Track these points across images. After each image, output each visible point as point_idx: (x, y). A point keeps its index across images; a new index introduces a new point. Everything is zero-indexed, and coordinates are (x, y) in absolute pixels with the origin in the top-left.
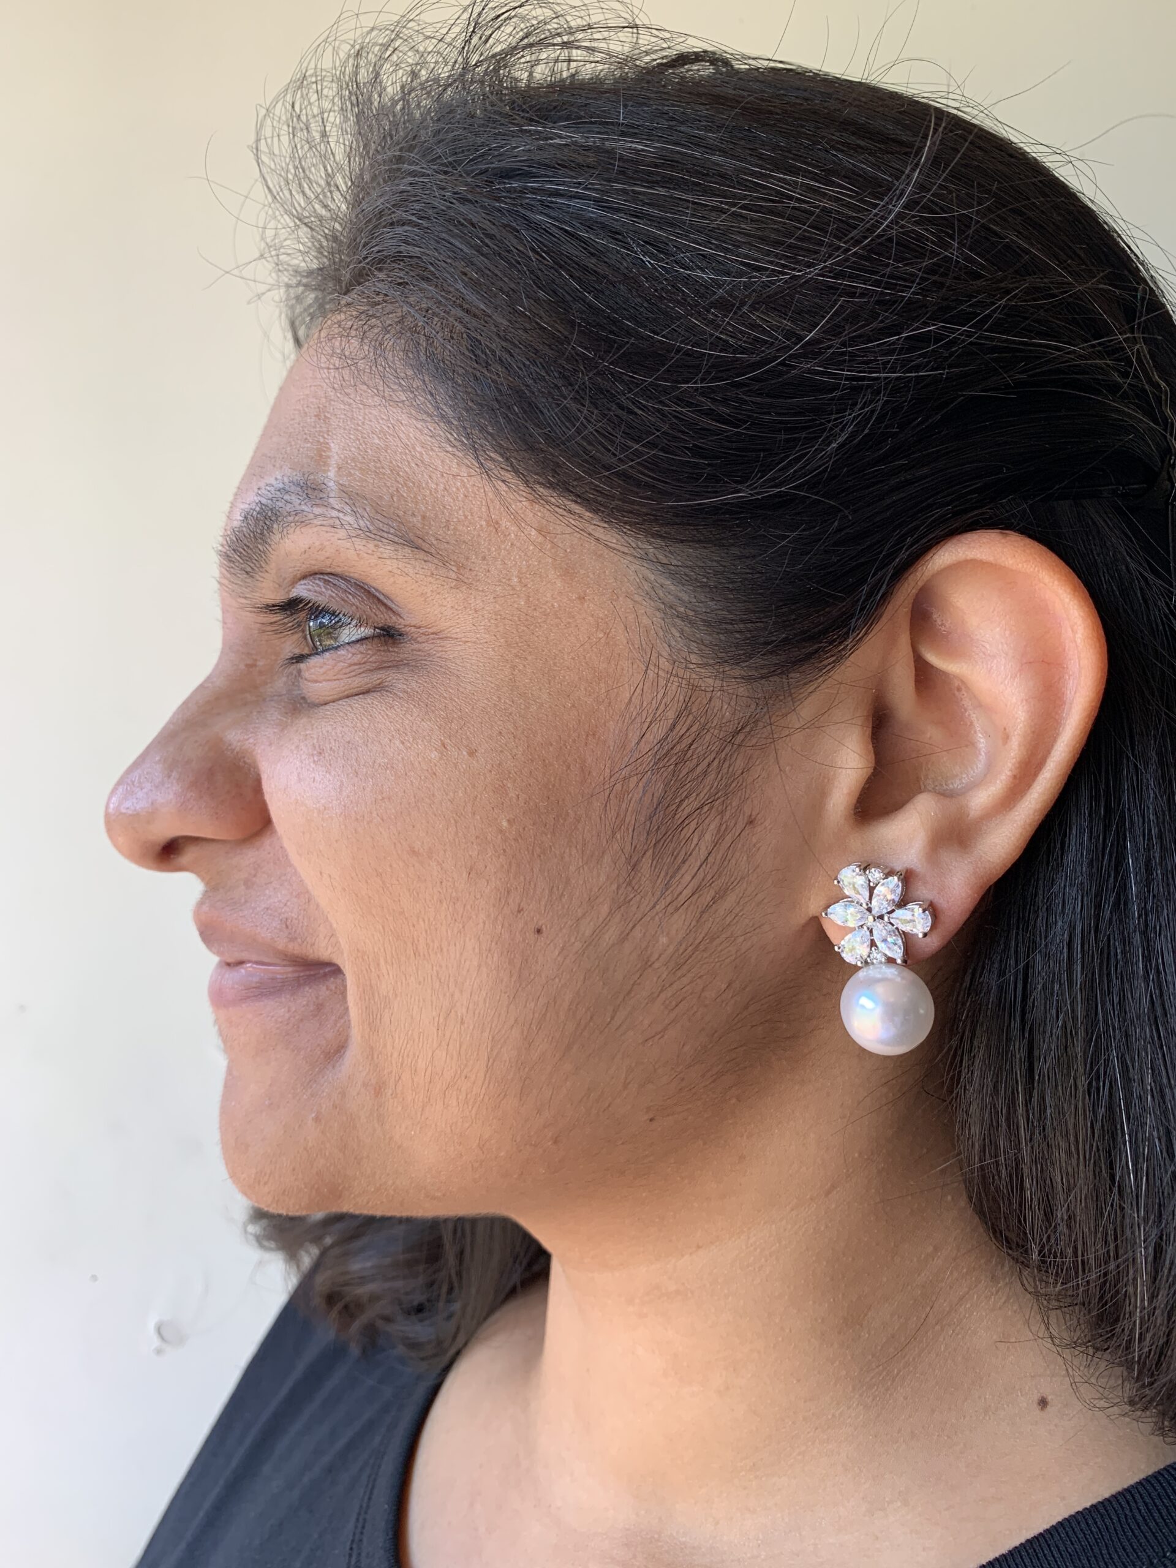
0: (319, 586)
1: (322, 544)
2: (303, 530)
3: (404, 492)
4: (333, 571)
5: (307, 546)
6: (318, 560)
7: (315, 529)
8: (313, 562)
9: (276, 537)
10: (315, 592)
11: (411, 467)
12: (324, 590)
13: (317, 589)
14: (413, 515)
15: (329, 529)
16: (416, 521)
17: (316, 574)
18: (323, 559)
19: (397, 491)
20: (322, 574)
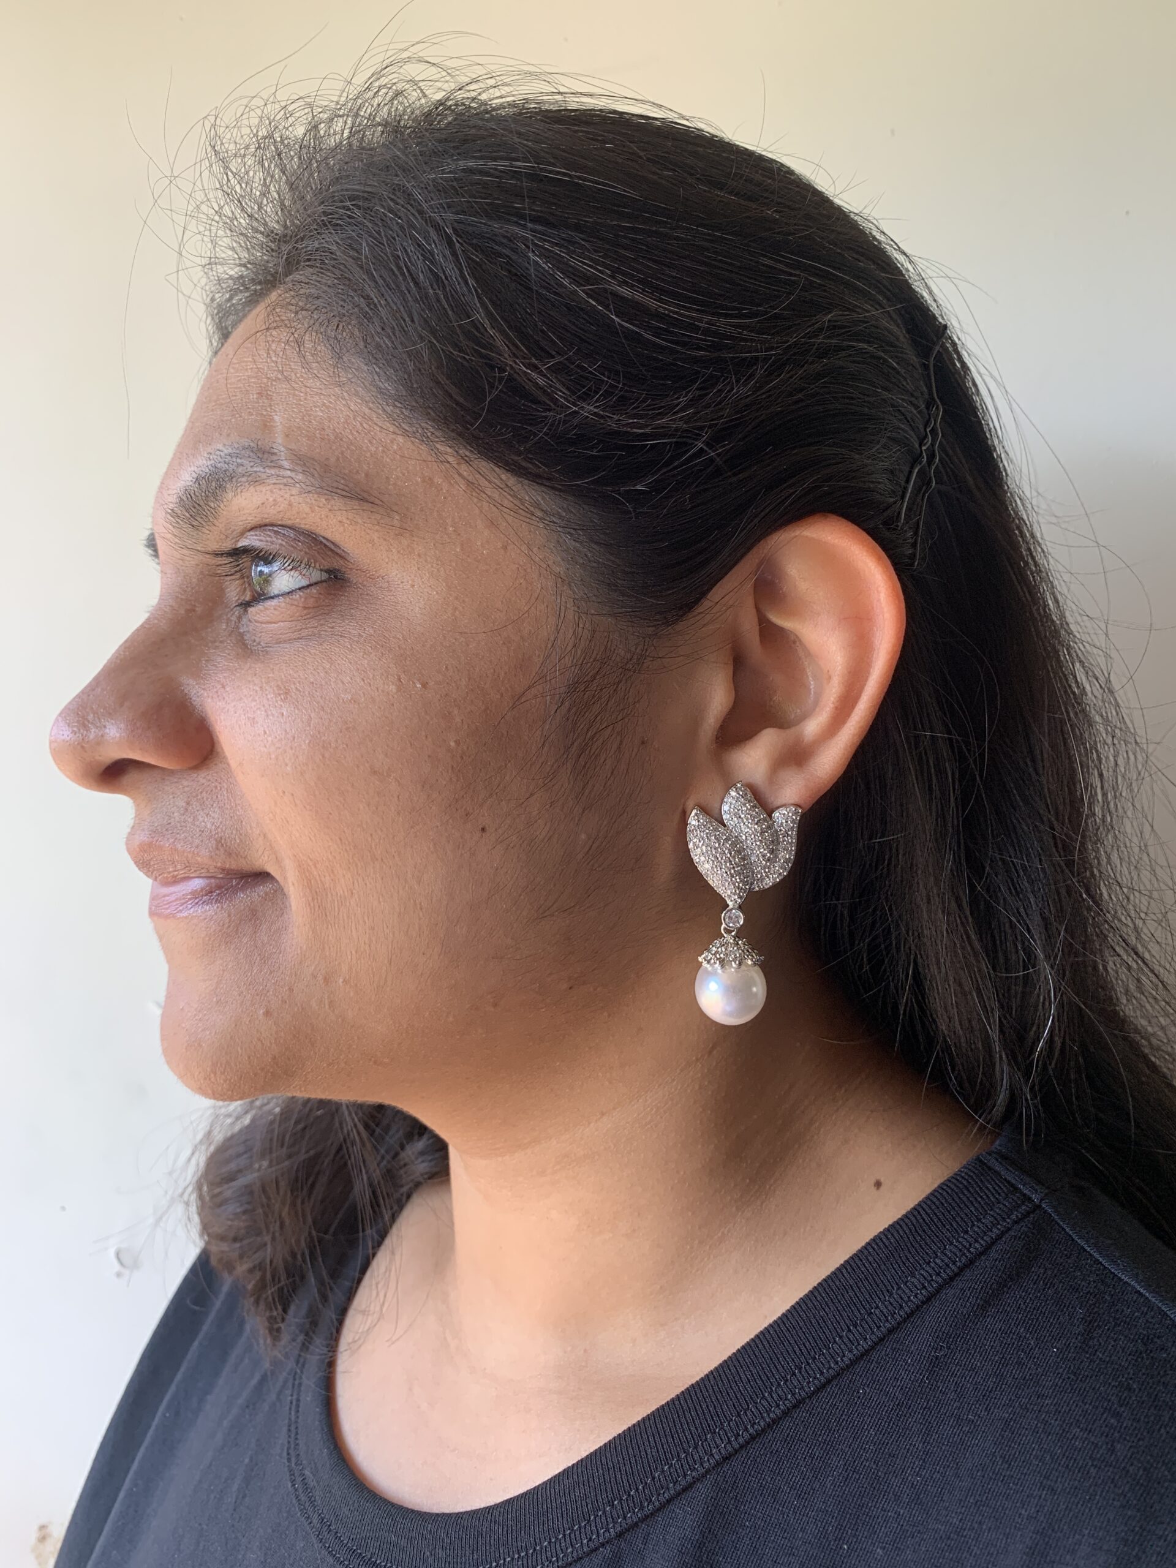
0: (270, 536)
1: (274, 500)
2: (258, 488)
3: (348, 454)
4: (284, 523)
5: (259, 503)
6: (272, 514)
7: (268, 488)
8: (266, 516)
9: (230, 495)
10: (267, 541)
11: (353, 434)
12: (275, 539)
13: (268, 539)
14: (357, 472)
15: (282, 487)
16: (362, 476)
17: (266, 525)
18: (275, 512)
19: (342, 453)
20: (272, 525)
